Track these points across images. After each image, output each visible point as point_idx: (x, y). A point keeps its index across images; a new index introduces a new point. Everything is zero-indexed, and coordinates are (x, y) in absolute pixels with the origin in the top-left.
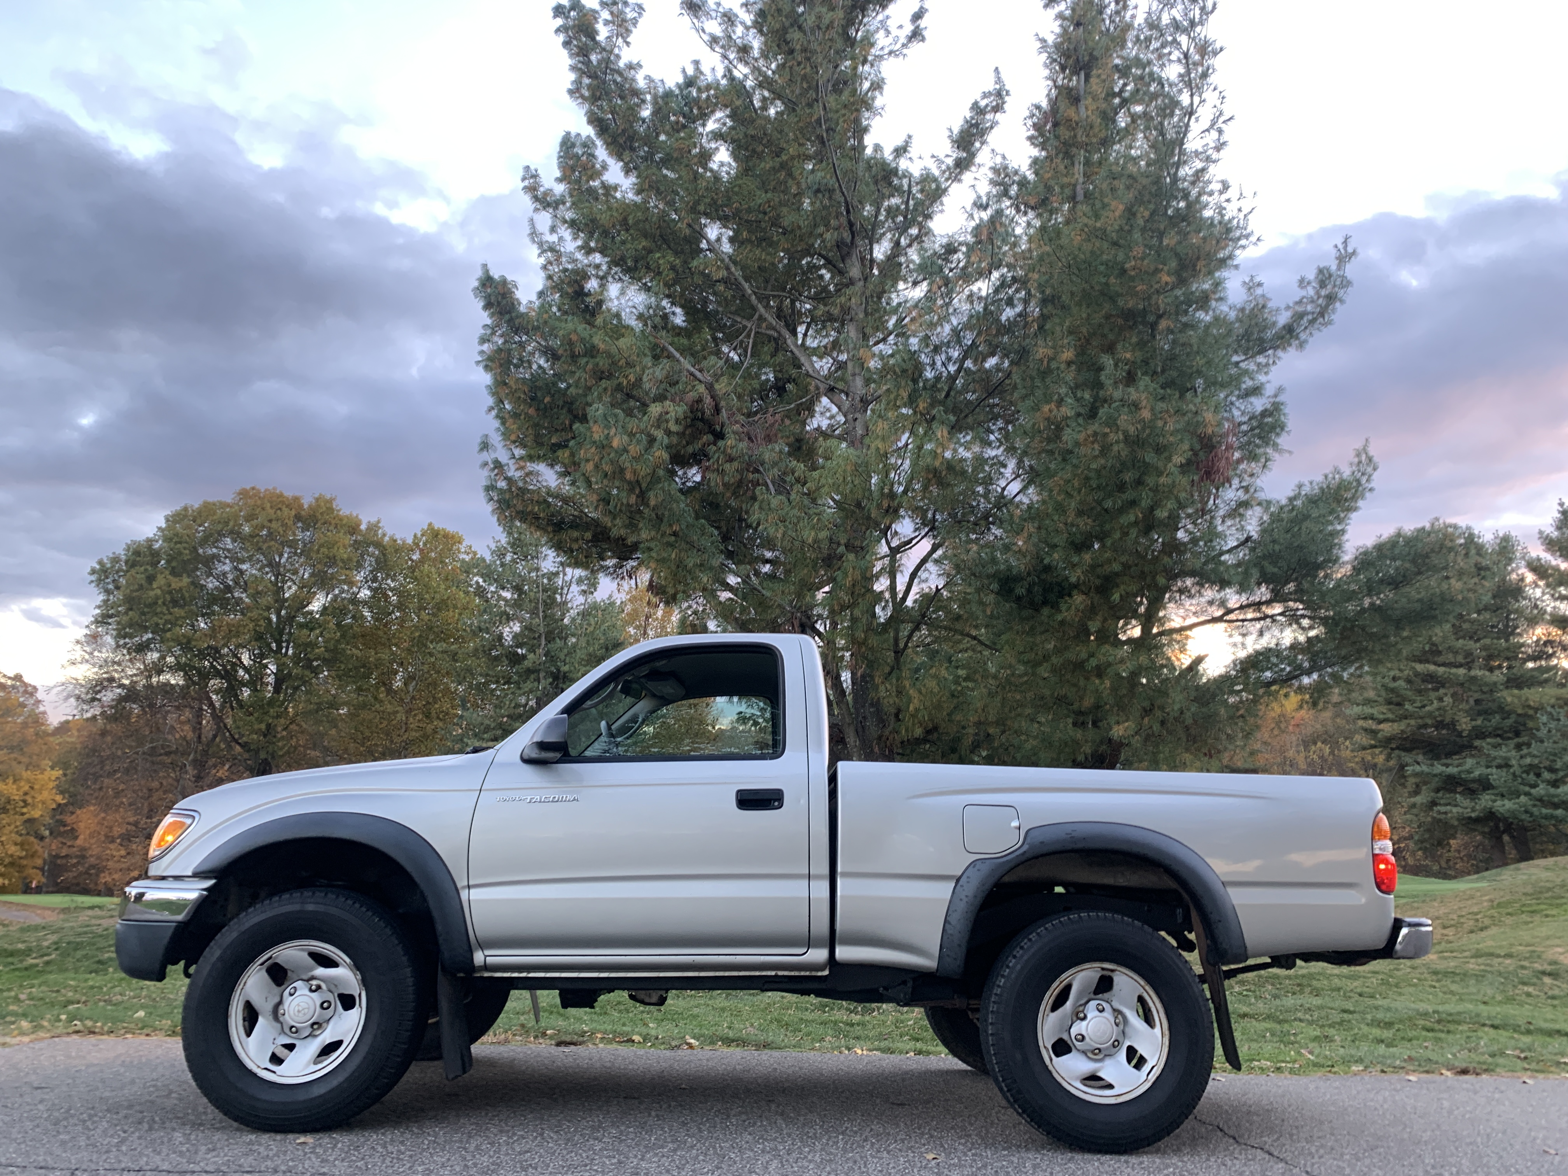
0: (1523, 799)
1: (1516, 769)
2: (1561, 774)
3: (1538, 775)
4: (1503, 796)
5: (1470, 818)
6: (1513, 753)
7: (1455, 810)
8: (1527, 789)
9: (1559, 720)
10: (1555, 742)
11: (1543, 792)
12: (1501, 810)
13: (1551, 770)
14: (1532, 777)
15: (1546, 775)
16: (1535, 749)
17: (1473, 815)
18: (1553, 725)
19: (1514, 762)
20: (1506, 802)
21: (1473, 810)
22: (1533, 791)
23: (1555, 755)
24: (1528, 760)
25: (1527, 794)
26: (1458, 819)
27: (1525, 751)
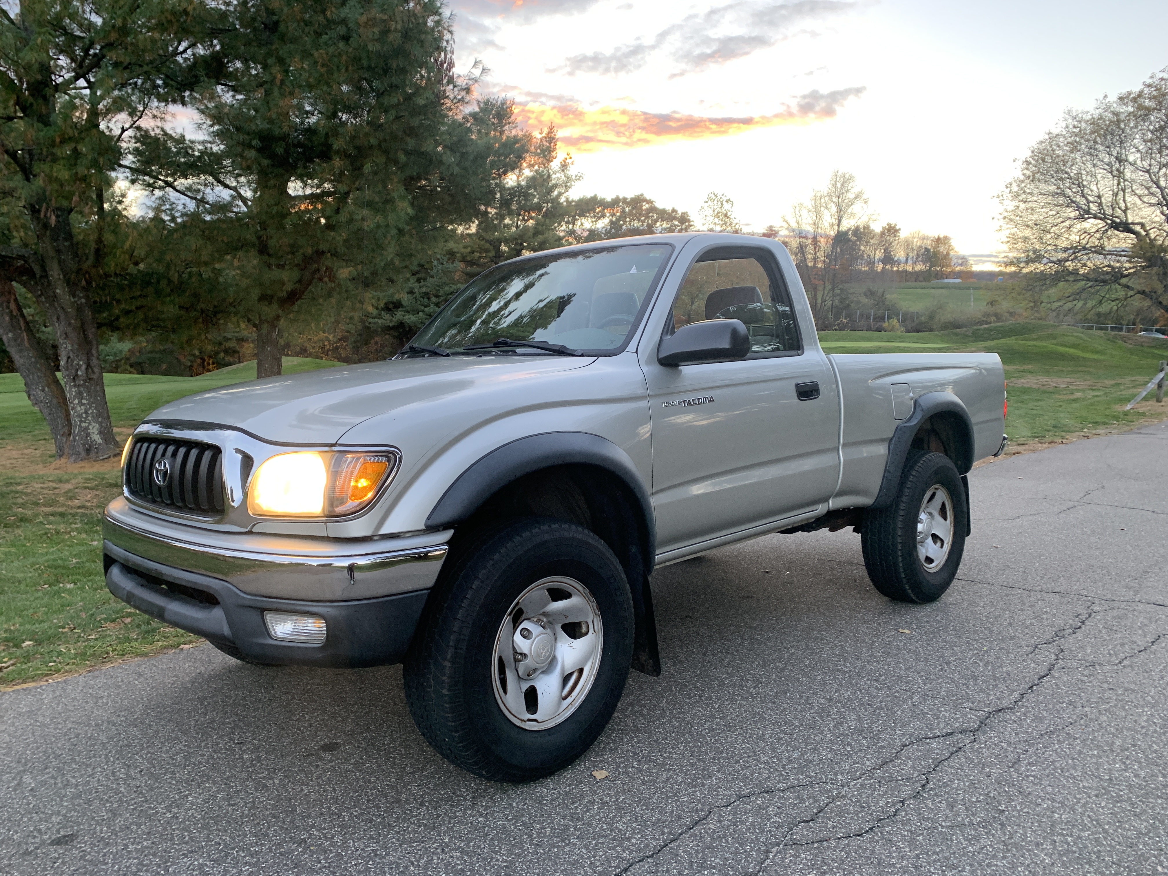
0: (421, 314)
1: (417, 294)
2: (442, 298)
3: (429, 299)
4: (408, 312)
5: (389, 326)
6: (417, 284)
7: (380, 321)
8: (423, 308)
9: (443, 264)
10: (440, 278)
11: (431, 310)
12: (408, 321)
13: (437, 296)
14: (426, 300)
15: (434, 299)
16: (430, 281)
17: (391, 325)
18: (440, 267)
19: (416, 290)
20: (411, 316)
21: (391, 322)
22: (426, 309)
23: (439, 286)
24: (424, 290)
25: (423, 311)
26: (381, 327)
27: (422, 283)
